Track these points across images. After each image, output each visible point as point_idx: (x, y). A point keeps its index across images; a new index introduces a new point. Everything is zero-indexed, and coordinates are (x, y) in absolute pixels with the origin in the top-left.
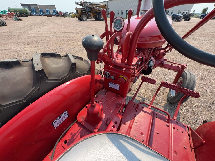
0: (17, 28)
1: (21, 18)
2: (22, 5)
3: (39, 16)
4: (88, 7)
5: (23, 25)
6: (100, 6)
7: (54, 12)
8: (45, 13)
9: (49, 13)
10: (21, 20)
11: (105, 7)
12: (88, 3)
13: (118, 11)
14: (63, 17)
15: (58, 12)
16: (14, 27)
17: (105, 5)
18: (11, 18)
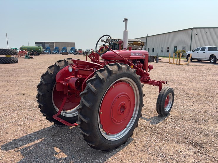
0: (28, 65)
1: (32, 56)
2: (36, 43)
3: (52, 54)
4: (116, 44)
5: (34, 63)
6: (133, 42)
7: (72, 50)
8: (61, 51)
9: (66, 51)
10: (32, 58)
11: (140, 43)
12: (116, 40)
13: (162, 48)
14: (83, 55)
15: (77, 50)
16: (26, 64)
17: (140, 41)
18: (22, 56)
